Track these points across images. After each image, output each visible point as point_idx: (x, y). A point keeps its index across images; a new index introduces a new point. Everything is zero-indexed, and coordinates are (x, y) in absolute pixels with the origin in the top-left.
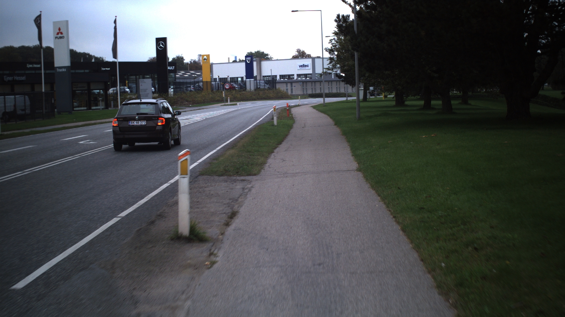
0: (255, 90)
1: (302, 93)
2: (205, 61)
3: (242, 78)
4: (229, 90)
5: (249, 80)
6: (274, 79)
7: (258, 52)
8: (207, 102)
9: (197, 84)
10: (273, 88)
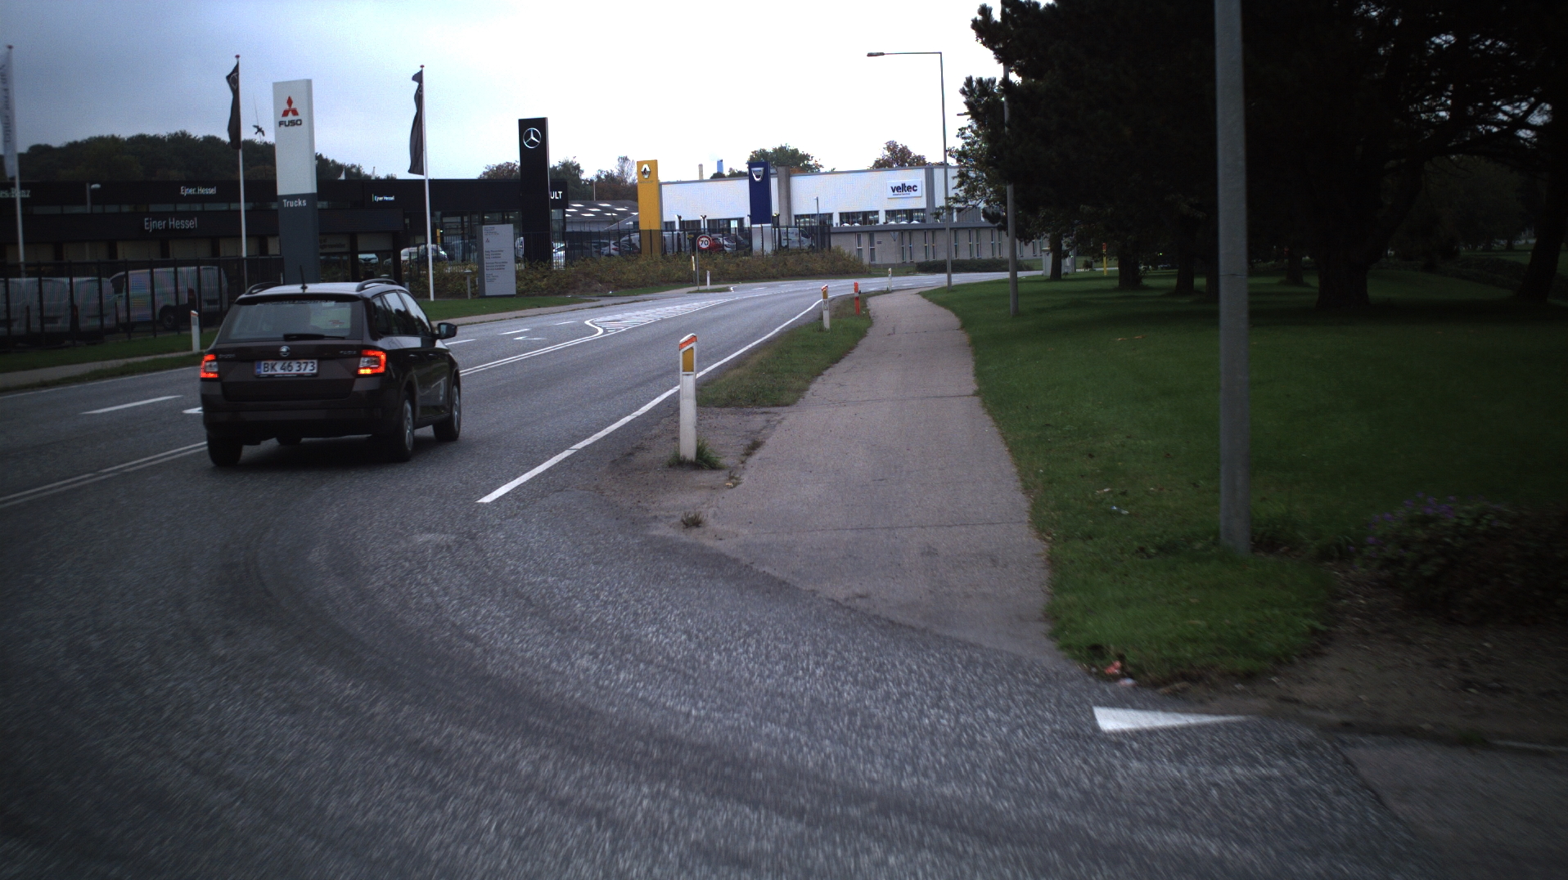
0: (775, 252)
1: (900, 261)
2: (646, 177)
3: (741, 221)
4: (706, 252)
5: (759, 226)
6: (825, 223)
7: (782, 150)
8: (652, 284)
9: (626, 238)
10: (822, 249)
